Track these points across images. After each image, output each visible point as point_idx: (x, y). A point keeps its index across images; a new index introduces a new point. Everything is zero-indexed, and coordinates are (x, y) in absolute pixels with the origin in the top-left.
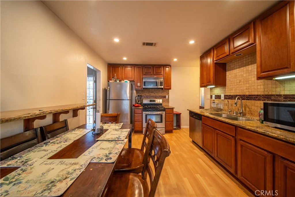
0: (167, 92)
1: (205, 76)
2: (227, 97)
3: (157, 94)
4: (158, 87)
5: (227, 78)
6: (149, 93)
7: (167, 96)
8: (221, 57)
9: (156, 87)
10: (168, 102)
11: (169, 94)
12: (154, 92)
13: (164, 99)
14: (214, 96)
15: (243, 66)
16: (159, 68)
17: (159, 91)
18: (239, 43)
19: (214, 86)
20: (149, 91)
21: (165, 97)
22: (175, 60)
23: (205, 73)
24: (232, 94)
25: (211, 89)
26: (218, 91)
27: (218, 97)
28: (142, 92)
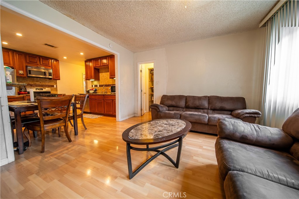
0: (54, 82)
1: (89, 74)
2: (101, 86)
3: (44, 83)
4: (47, 77)
5: (100, 77)
6: (33, 82)
7: (55, 86)
8: (97, 66)
9: (44, 77)
10: (57, 90)
11: (56, 83)
12: (40, 81)
13: (52, 88)
14: (94, 86)
15: (106, 72)
16: (46, 59)
17: (46, 81)
18: (105, 61)
19: (94, 80)
20: (34, 80)
21: (53, 86)
22: (65, 58)
23: (89, 72)
24: (102, 84)
25: (92, 81)
26: (96, 83)
27: (96, 86)
28: (23, 81)
